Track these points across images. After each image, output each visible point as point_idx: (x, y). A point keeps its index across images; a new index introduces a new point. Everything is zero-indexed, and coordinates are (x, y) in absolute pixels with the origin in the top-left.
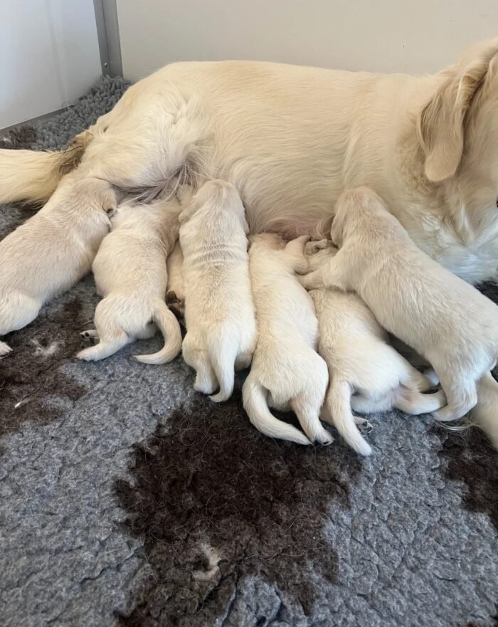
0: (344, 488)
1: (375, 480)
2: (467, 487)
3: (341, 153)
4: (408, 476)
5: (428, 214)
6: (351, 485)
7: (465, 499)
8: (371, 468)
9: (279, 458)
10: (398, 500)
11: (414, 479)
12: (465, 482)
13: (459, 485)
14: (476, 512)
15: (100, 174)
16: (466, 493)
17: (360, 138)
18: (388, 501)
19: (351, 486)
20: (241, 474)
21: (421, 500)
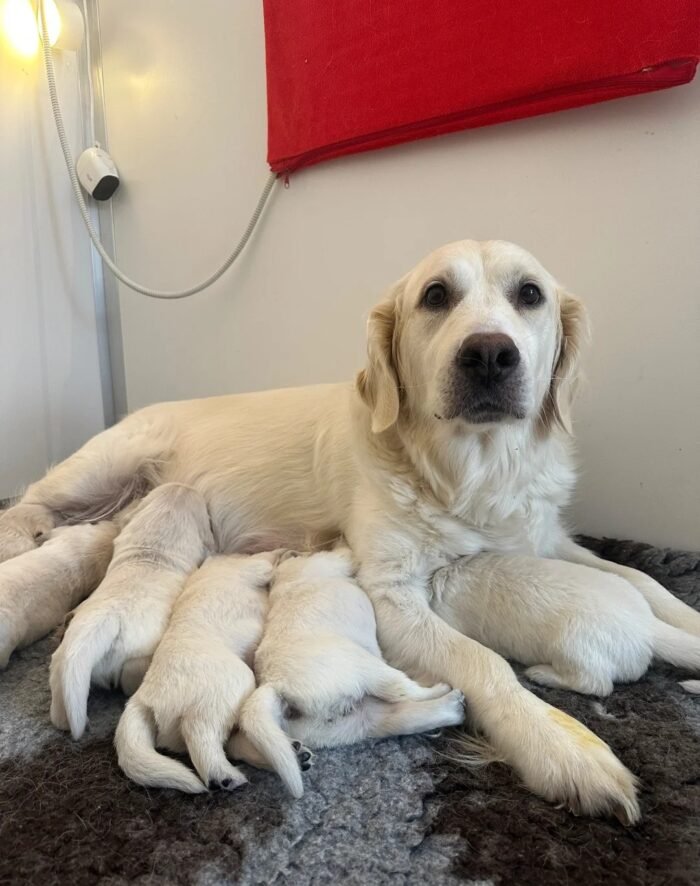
0: (239, 850)
1: (299, 838)
2: (465, 842)
3: (308, 450)
4: (362, 831)
5: (395, 479)
6: (251, 844)
7: (457, 861)
8: (298, 820)
9: (143, 813)
10: (329, 864)
11: (371, 836)
12: (463, 835)
13: (450, 840)
14: (474, 880)
15: (36, 499)
16: (461, 853)
17: (328, 431)
18: (311, 867)
19: (251, 847)
20: (66, 836)
21: (373, 863)
